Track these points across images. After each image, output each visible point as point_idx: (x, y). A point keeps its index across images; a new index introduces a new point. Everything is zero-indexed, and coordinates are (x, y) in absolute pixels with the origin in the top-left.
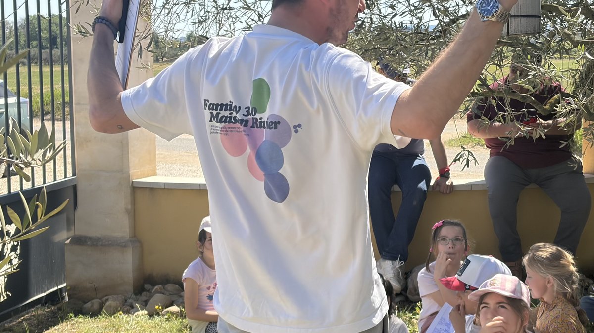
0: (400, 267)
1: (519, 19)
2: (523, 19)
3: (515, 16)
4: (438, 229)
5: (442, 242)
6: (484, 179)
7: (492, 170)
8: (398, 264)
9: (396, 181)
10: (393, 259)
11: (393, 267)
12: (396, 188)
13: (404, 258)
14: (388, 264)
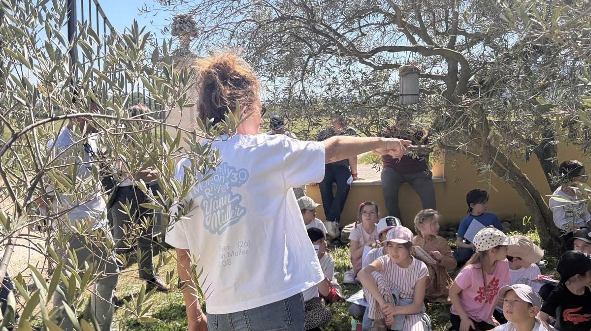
0: (336, 225)
1: (408, 96)
2: (410, 96)
3: (406, 95)
4: (362, 207)
5: (364, 214)
6: (381, 180)
7: (384, 175)
8: (335, 223)
9: (335, 181)
10: (332, 221)
11: (332, 225)
12: (335, 184)
13: (338, 221)
14: (330, 223)
